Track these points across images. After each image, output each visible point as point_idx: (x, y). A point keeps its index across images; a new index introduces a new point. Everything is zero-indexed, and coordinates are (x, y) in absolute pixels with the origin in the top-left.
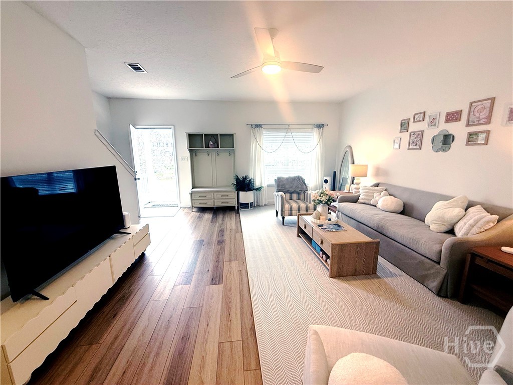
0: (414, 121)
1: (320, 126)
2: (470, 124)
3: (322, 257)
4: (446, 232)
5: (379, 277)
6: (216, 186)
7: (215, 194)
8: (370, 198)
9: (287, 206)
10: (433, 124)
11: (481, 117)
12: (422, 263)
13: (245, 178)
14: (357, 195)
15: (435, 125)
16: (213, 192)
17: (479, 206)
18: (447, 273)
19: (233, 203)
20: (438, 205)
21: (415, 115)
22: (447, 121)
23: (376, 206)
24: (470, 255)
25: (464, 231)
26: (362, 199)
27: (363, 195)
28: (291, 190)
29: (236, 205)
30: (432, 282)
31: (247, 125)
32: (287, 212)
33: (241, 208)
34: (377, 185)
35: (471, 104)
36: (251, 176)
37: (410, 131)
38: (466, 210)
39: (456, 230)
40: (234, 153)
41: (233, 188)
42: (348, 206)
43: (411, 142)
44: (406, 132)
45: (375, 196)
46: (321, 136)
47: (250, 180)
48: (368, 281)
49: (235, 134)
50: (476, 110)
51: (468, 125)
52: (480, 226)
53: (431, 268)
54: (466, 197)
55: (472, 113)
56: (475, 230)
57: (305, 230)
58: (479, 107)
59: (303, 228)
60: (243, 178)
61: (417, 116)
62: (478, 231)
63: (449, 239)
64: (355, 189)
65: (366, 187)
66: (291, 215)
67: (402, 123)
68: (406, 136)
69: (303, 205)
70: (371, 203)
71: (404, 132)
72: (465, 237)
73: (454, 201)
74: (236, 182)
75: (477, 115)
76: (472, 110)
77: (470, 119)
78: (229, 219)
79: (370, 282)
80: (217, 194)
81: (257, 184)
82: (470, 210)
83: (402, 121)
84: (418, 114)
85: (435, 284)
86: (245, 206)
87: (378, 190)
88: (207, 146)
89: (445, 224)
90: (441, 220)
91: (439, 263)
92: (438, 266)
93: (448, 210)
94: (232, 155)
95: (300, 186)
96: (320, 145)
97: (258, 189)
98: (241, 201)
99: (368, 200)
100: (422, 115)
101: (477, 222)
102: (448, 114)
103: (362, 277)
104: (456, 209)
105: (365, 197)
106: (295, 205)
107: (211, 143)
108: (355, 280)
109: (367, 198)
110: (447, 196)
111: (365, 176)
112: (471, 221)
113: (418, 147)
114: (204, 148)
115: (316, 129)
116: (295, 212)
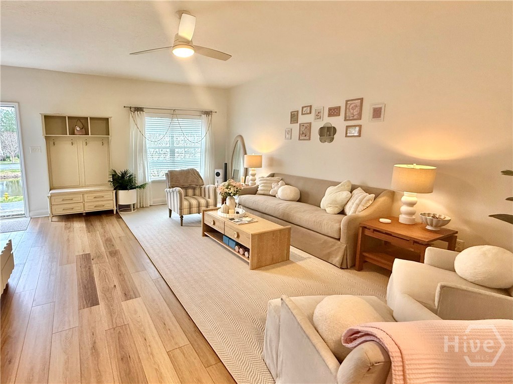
0: (302, 114)
1: (208, 113)
2: (347, 118)
3: (239, 252)
4: (339, 214)
5: (292, 262)
6: (84, 186)
7: (86, 196)
8: (269, 189)
9: (186, 203)
10: (318, 117)
11: (354, 114)
12: (325, 242)
13: (124, 174)
14: (255, 187)
15: (320, 118)
16: (83, 193)
17: (360, 188)
18: (346, 247)
19: (110, 205)
20: (330, 190)
21: (303, 108)
22: (330, 115)
23: (275, 196)
24: (361, 228)
25: (352, 210)
26: (262, 190)
27: (262, 187)
28: (186, 185)
29: (115, 209)
30: (336, 257)
31: (124, 107)
32: (186, 210)
33: (121, 211)
34: (273, 175)
35: (347, 101)
36: (131, 171)
37: (299, 122)
38: (351, 192)
39: (347, 210)
40: (108, 143)
41: (109, 188)
42: (250, 198)
43: (301, 132)
44: (296, 123)
45: (273, 186)
46: (210, 124)
47: (130, 176)
48: (284, 267)
49: (111, 118)
50: (351, 107)
51: (346, 120)
52: (363, 204)
53: (333, 245)
54: (349, 181)
55: (348, 110)
56: (361, 208)
57: (215, 228)
58: (353, 105)
59: (211, 225)
60: (122, 174)
61: (304, 109)
62: (362, 209)
63: (344, 219)
64: (252, 180)
65: (263, 177)
66: (190, 213)
67: (291, 115)
68: (296, 127)
69: (203, 201)
70: (271, 193)
71: (294, 123)
72: (354, 214)
73: (341, 185)
74: (113, 179)
75: (352, 111)
76: (348, 107)
77: (347, 115)
78: (111, 226)
79: (287, 268)
80: (87, 195)
81: (139, 181)
82: (354, 192)
83: (291, 113)
84: (305, 107)
85: (337, 259)
86: (126, 208)
87: (275, 181)
88: (73, 133)
89: (337, 206)
90: (333, 203)
91: (339, 239)
92: (339, 242)
93: (338, 193)
94: (105, 145)
95: (195, 180)
96: (209, 133)
97: (142, 187)
98: (121, 202)
99: (267, 190)
100: (309, 108)
101: (361, 201)
102: (330, 109)
103: (278, 264)
104: (344, 192)
105: (264, 188)
106: (194, 202)
107: (78, 129)
108: (274, 268)
109: (266, 188)
110: (335, 182)
111: (261, 166)
112: (357, 201)
113: (308, 138)
114: (68, 135)
115: (204, 116)
116: (195, 209)
